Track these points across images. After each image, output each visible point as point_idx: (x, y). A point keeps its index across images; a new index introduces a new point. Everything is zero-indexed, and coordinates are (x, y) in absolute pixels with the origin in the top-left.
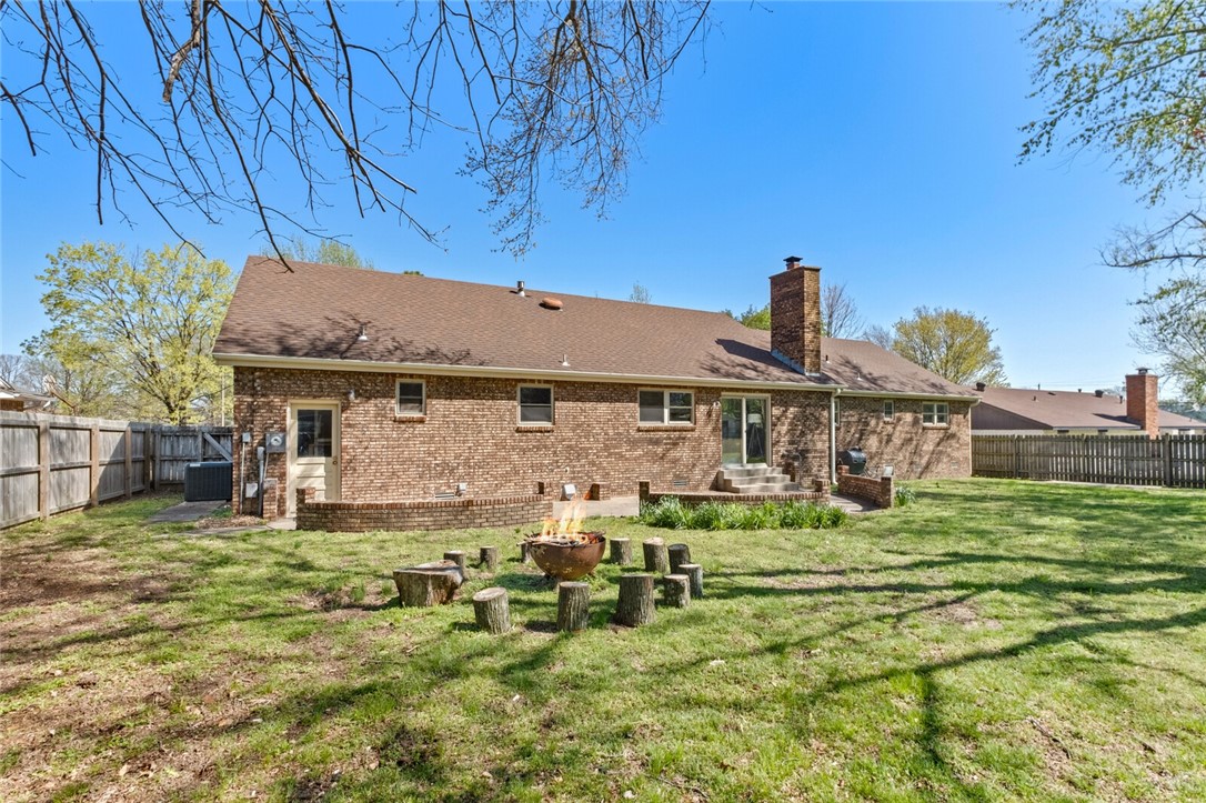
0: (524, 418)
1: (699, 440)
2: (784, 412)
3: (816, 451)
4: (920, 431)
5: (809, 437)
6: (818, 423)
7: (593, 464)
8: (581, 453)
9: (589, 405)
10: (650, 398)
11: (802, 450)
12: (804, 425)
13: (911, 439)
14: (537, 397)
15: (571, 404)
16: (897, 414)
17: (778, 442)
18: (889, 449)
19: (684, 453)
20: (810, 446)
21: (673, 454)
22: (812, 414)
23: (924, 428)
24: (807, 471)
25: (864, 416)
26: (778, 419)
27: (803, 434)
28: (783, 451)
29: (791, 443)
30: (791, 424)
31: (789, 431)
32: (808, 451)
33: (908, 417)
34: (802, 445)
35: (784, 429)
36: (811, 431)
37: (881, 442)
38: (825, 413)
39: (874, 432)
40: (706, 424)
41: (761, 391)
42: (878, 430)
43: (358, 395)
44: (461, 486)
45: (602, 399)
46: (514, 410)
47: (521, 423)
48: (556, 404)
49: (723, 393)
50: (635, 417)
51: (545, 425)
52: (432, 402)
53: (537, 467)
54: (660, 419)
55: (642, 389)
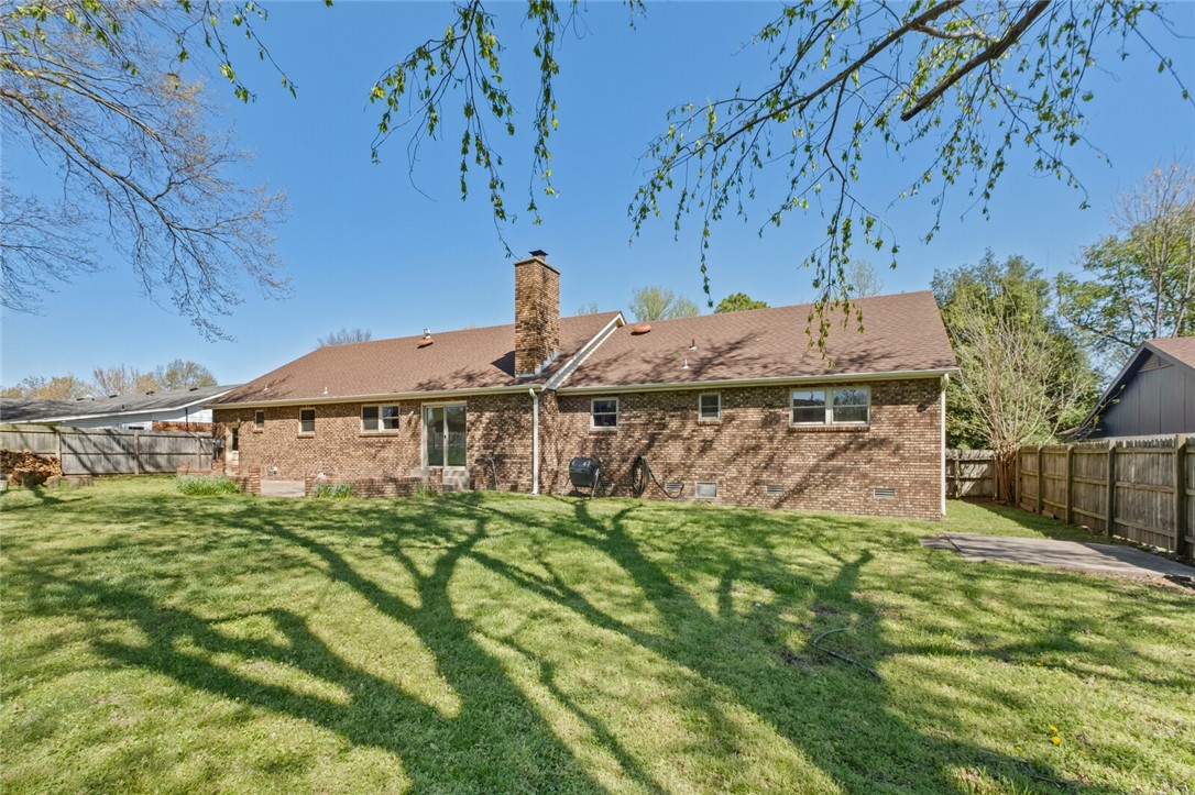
0: (304, 430)
1: (401, 444)
2: (479, 417)
3: (515, 456)
4: (781, 434)
5: (507, 442)
6: (519, 427)
7: (333, 459)
8: (327, 452)
9: (332, 419)
10: (370, 413)
11: (499, 455)
12: (500, 429)
13: (757, 448)
14: (308, 415)
15: (323, 419)
16: (727, 412)
17: (472, 446)
18: (707, 460)
19: (388, 453)
20: (508, 451)
21: (383, 454)
22: (512, 418)
23: (791, 431)
24: (504, 477)
25: (659, 414)
26: (472, 424)
27: (500, 438)
28: (476, 455)
29: (486, 447)
30: (485, 429)
31: (484, 436)
32: (505, 456)
33: (753, 415)
34: (498, 449)
35: (478, 434)
36: (510, 435)
37: (689, 450)
38: (528, 416)
39: (675, 437)
40: (407, 430)
41: (456, 398)
42: (685, 434)
43: (242, 420)
44: (276, 469)
45: (339, 415)
46: (297, 426)
47: (301, 433)
48: (316, 420)
49: (423, 404)
50: (358, 427)
51: (311, 433)
52: (266, 422)
53: (307, 460)
54: (376, 427)
55: (363, 406)
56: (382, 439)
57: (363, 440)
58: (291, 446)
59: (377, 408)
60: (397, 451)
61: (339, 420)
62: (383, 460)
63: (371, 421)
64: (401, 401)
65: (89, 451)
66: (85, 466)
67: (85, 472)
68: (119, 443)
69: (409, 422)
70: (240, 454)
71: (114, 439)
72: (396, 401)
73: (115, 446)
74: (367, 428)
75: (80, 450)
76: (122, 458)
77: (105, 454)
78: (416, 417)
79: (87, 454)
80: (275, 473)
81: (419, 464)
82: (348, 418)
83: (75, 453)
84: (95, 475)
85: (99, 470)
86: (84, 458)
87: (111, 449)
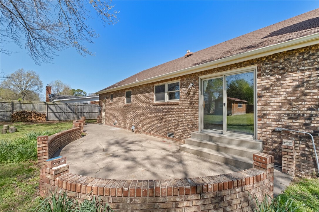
0: (127, 102)
1: (181, 110)
8: (136, 114)
10: (159, 89)
14: (128, 94)
15: (135, 96)
40: (186, 100)
43: (106, 98)
44: (116, 122)
45: (142, 92)
46: (124, 100)
47: (126, 104)
48: (132, 96)
49: (201, 77)
50: (152, 99)
51: (129, 104)
52: (113, 98)
53: (128, 118)
54: (163, 99)
55: (156, 85)
56: (167, 107)
57: (155, 107)
58: (122, 111)
59: (164, 86)
60: (178, 116)
61: (142, 95)
62: (168, 122)
63: (160, 94)
64: (181, 77)
65: (58, 111)
66: (57, 117)
67: (57, 119)
68: (70, 108)
69: (188, 93)
70: (106, 113)
71: (68, 107)
72: (178, 78)
73: (68, 109)
74: (157, 99)
75: (55, 111)
76: (71, 114)
77: (64, 112)
78: (194, 88)
79: (57, 112)
80: (116, 123)
81: (197, 127)
82: (147, 94)
83: (53, 112)
84: (60, 120)
85: (62, 118)
86: (56, 114)
87: (67, 110)
